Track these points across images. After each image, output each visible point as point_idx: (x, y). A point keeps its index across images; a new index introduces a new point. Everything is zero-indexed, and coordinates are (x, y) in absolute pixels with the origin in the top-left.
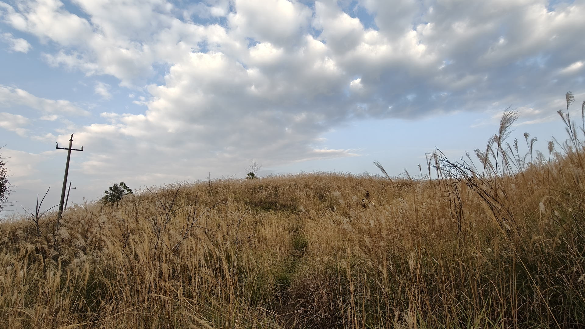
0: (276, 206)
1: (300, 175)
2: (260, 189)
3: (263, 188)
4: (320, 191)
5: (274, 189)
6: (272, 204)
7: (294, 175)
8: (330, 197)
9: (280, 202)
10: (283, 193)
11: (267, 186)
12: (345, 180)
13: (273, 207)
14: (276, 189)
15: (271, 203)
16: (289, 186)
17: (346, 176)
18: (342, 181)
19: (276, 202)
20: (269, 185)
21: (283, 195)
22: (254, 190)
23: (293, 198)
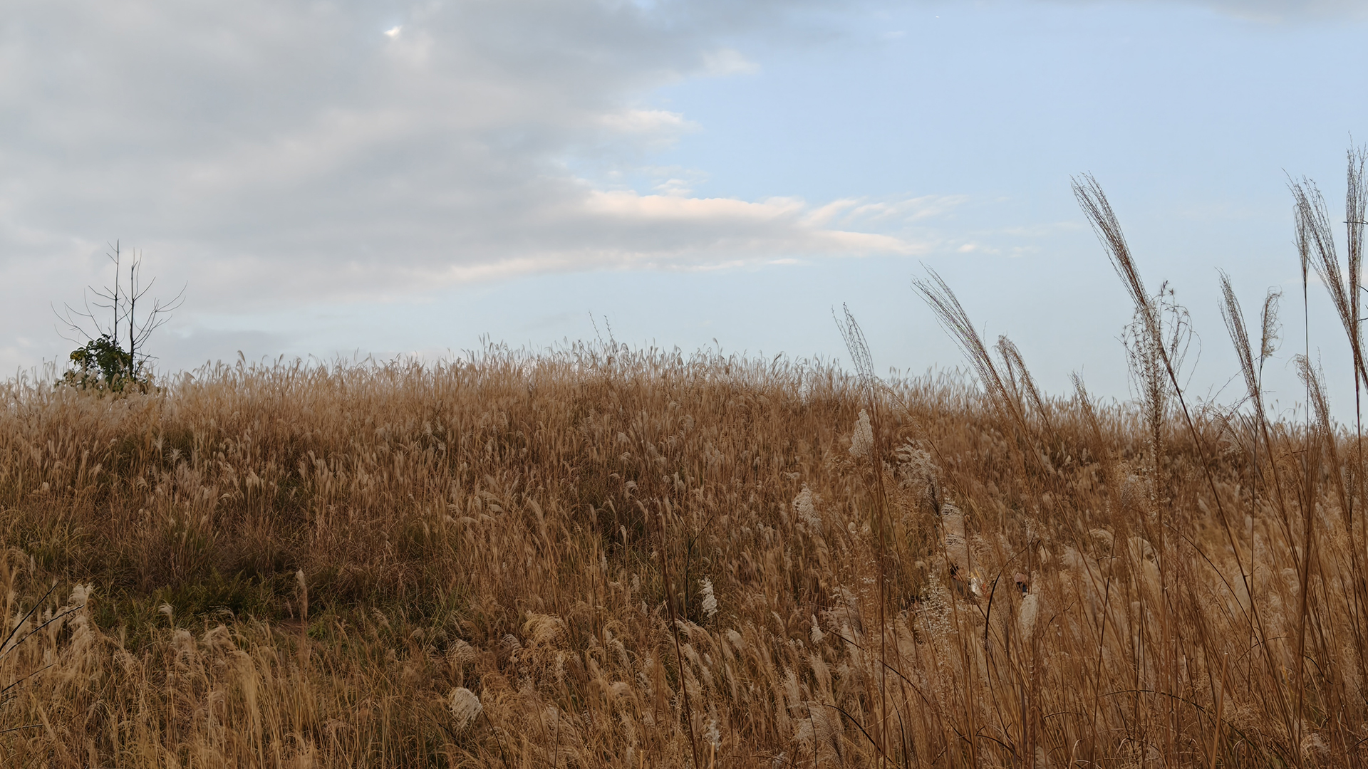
0: (282, 590)
1: (471, 367)
2: (168, 466)
3: (188, 457)
4: (613, 485)
5: (272, 466)
6: (251, 573)
7: (429, 366)
8: (686, 532)
9: (320, 560)
10: (342, 499)
11: (219, 438)
12: (800, 412)
13: (265, 595)
14: (291, 464)
15: (249, 569)
16: (385, 448)
17: (804, 389)
18: (775, 418)
19: (283, 564)
20: (235, 432)
21: (343, 512)
22: (123, 468)
23: (419, 537)
